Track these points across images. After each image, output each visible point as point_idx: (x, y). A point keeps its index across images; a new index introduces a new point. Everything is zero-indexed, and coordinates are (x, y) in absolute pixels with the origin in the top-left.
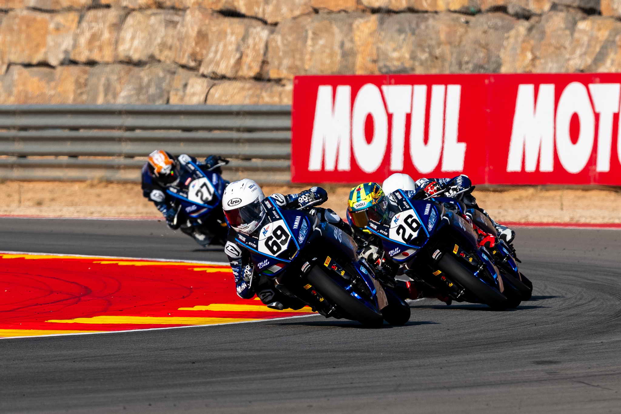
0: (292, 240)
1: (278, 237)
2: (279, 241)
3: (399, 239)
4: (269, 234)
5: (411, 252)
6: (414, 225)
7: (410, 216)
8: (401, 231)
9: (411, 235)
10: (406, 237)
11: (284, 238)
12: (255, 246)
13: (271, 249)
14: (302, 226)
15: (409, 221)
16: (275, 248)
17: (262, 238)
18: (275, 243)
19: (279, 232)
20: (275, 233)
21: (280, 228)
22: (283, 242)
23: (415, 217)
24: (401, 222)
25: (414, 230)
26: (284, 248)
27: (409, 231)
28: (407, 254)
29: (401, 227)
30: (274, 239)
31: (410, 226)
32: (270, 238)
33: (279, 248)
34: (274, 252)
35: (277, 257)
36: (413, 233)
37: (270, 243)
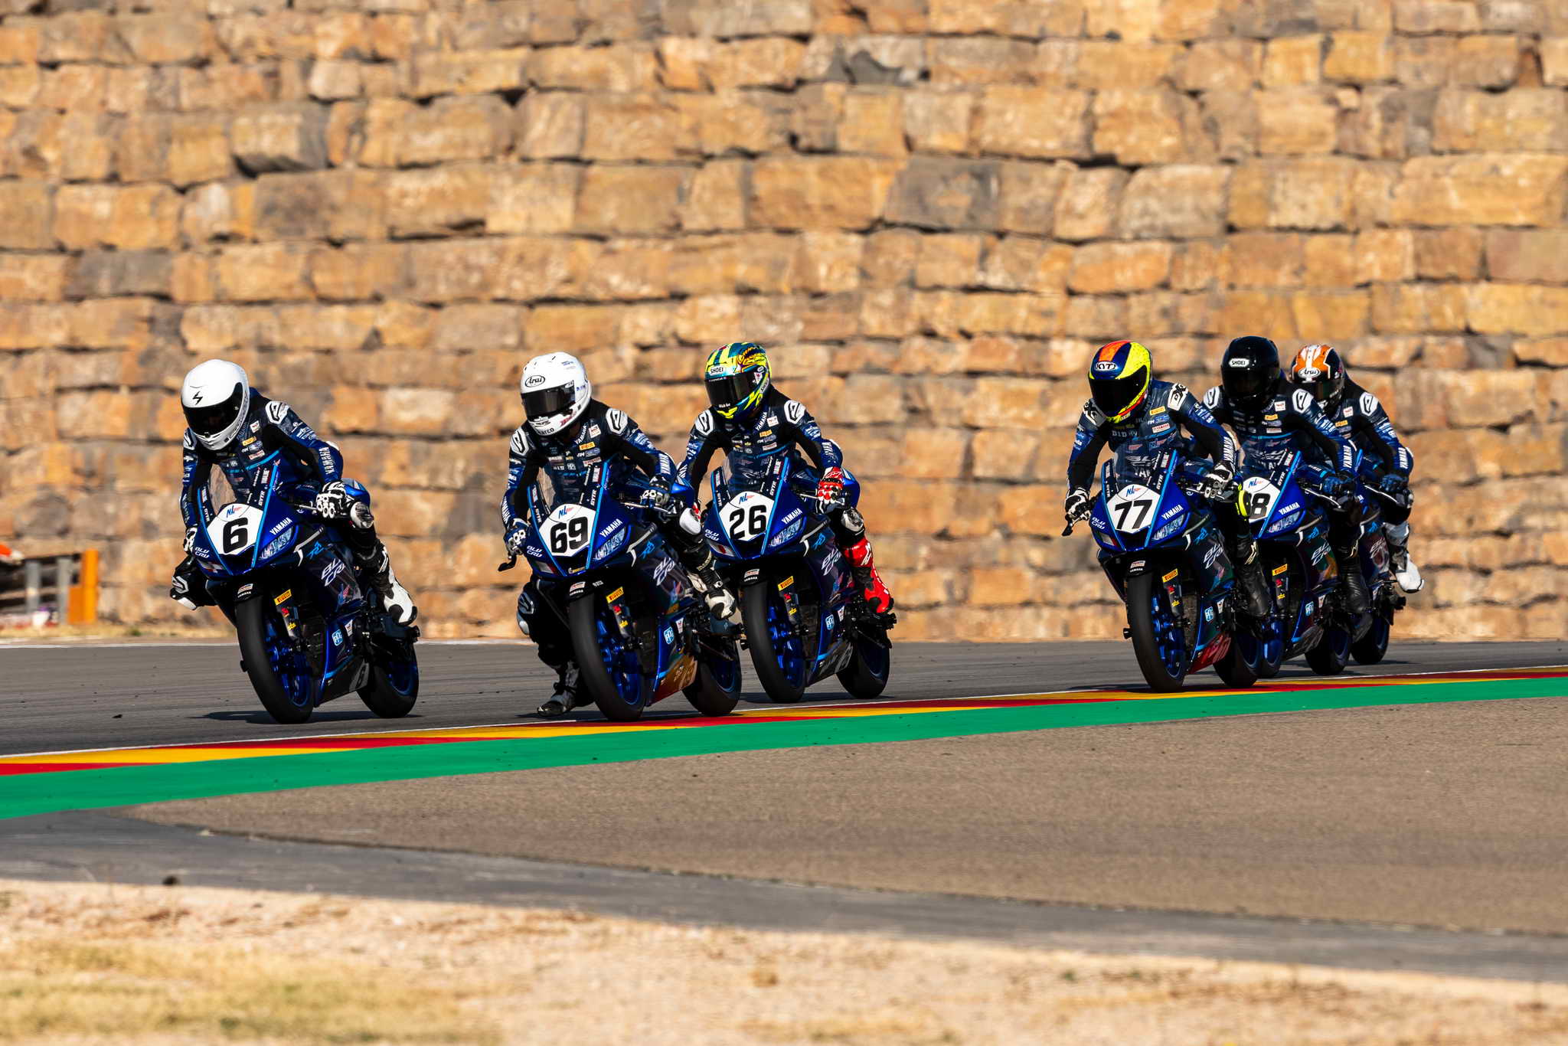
0: (586, 550)
1: (573, 533)
2: (569, 539)
3: (727, 524)
4: (566, 519)
5: (729, 553)
6: (757, 525)
7: (763, 508)
8: (737, 518)
9: (742, 534)
10: (737, 531)
11: (578, 538)
12: (540, 520)
13: (554, 540)
14: (615, 537)
15: (757, 513)
16: (559, 545)
17: (555, 518)
18: (563, 537)
19: (578, 527)
20: (573, 522)
21: (583, 521)
22: (574, 545)
23: (768, 515)
24: (746, 506)
25: (752, 530)
26: (570, 552)
27: (744, 526)
28: (724, 551)
29: (741, 512)
30: (567, 531)
31: (752, 520)
32: (562, 526)
33: (563, 549)
34: (554, 549)
35: (555, 557)
36: (747, 533)
37: (558, 532)
